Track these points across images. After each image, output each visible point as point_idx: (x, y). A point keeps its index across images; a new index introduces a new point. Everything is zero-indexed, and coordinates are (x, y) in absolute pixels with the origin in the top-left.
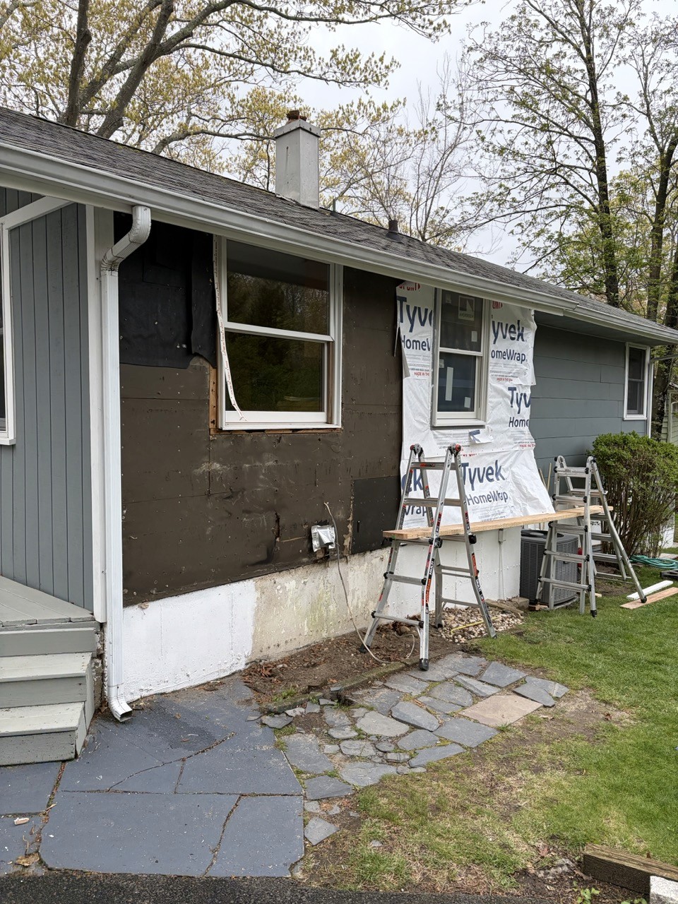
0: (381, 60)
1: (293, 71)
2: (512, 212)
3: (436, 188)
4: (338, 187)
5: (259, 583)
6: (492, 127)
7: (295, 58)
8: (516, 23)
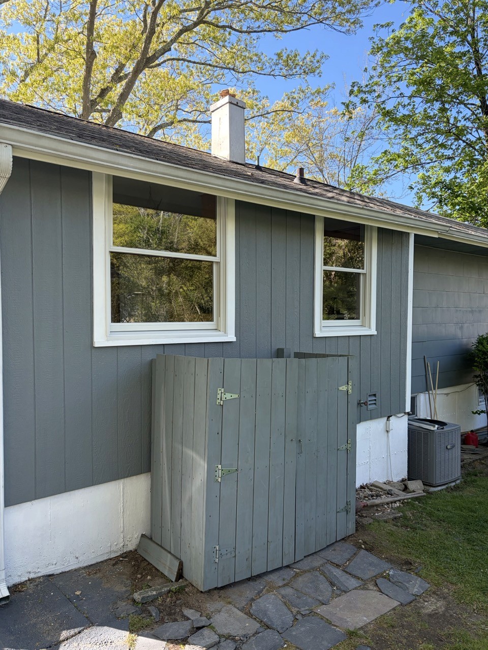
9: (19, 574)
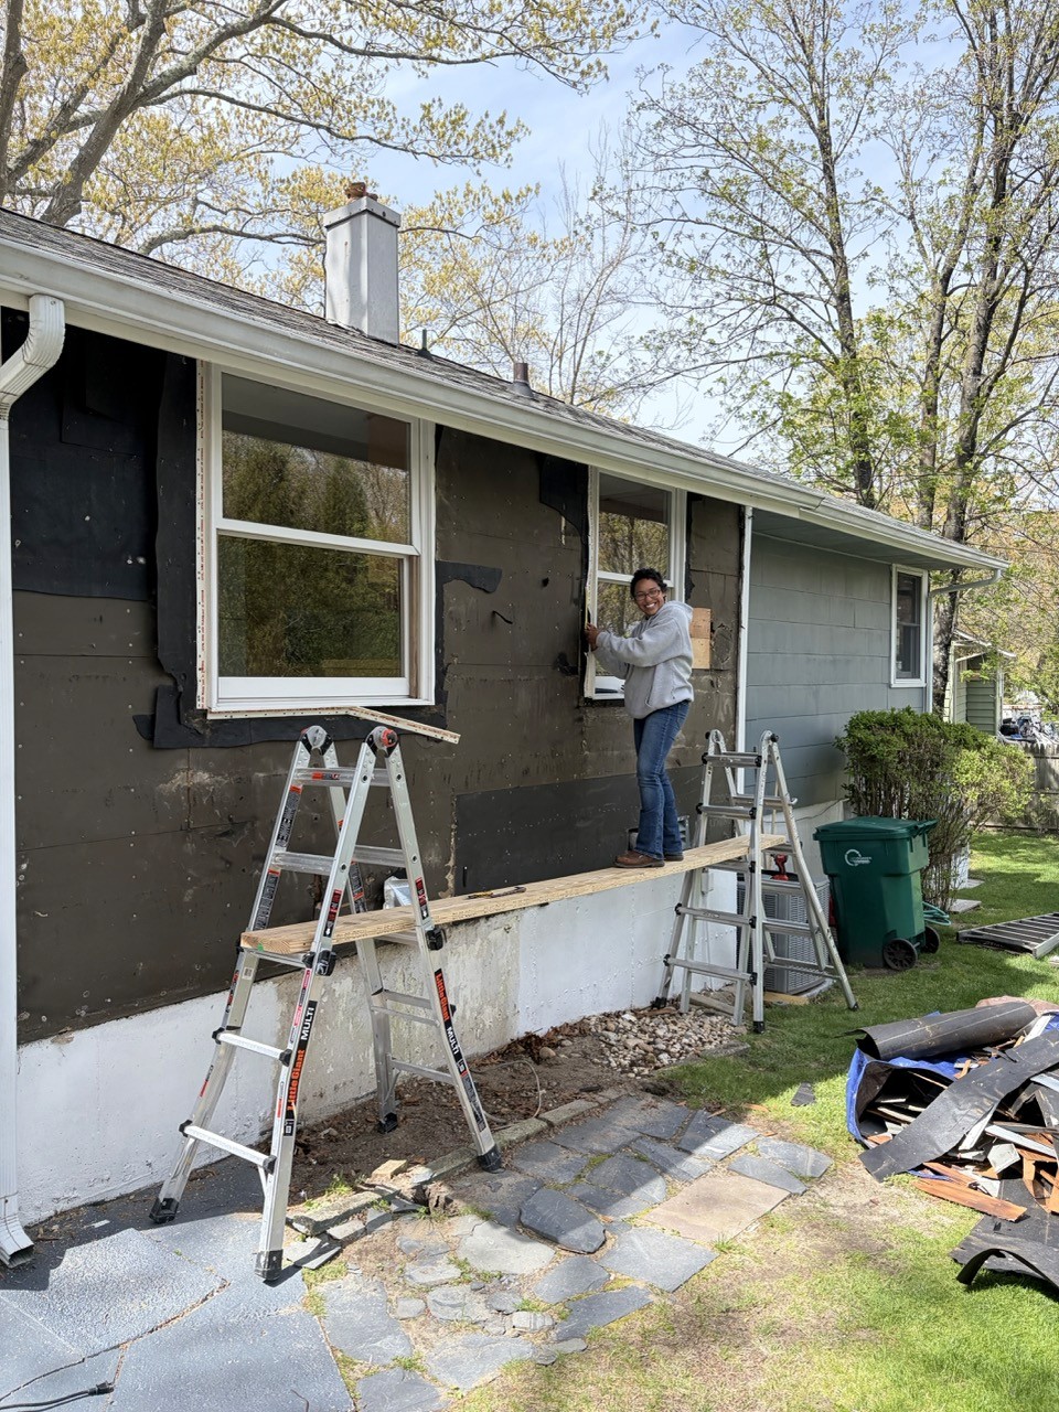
0: (501, 122)
1: (361, 137)
2: (709, 362)
3: (590, 325)
4: (436, 324)
5: (284, 985)
6: (675, 231)
7: (365, 118)
8: (711, 72)
9: (37, 1204)
